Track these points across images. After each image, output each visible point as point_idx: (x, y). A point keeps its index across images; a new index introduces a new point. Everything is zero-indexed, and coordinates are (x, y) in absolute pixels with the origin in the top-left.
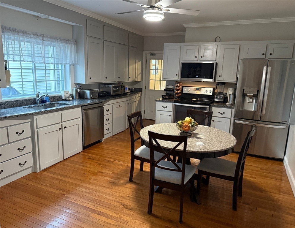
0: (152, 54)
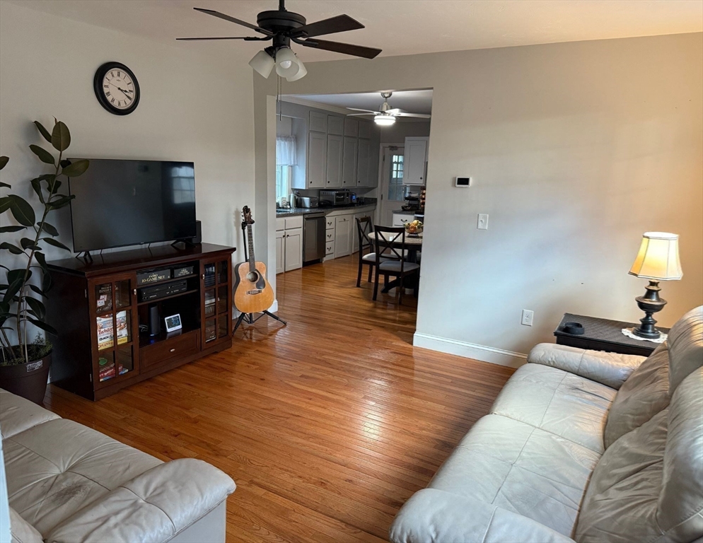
0: (393, 148)
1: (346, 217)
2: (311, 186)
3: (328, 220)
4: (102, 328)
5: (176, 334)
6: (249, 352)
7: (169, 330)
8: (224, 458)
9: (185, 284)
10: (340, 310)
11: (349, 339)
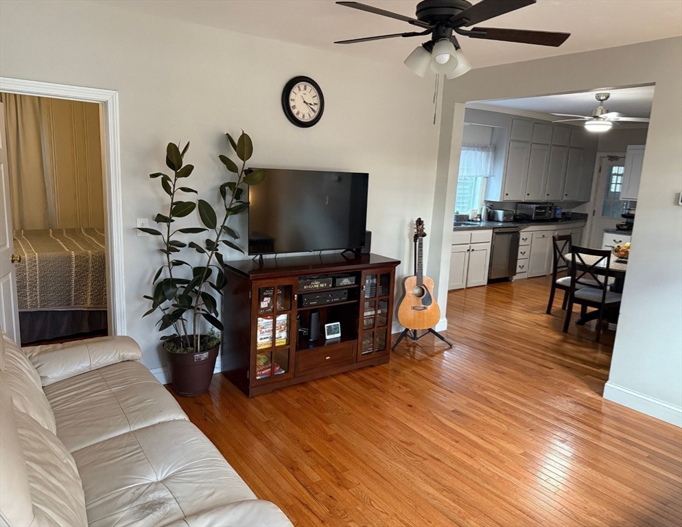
0: (612, 158)
1: (545, 233)
2: (506, 198)
3: (523, 235)
4: (263, 328)
5: (334, 342)
6: (404, 372)
7: (328, 337)
8: (345, 491)
9: (345, 293)
10: (519, 339)
11: (521, 376)
